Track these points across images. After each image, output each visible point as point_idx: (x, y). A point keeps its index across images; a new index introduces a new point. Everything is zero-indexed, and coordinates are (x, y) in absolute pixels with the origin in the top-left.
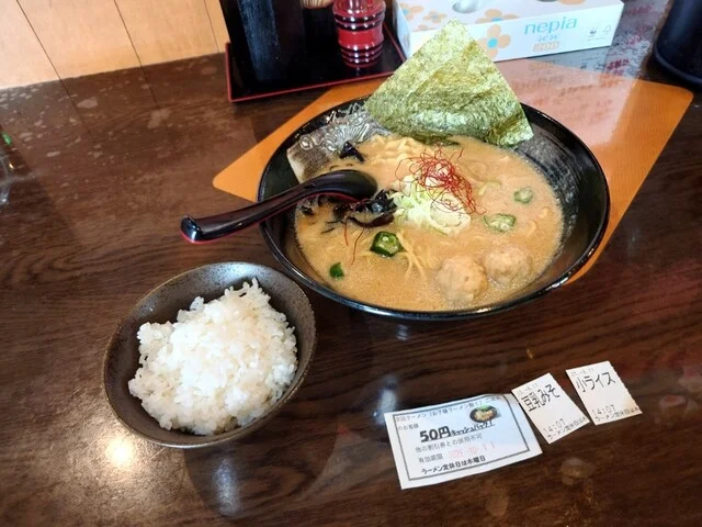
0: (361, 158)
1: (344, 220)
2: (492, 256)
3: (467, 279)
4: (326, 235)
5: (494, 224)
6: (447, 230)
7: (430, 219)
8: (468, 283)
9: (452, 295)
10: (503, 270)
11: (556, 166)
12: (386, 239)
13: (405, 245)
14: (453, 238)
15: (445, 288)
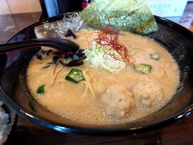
0: (75, 37)
1: (57, 63)
2: (138, 86)
3: (121, 100)
4: (44, 70)
5: (139, 69)
6: (112, 71)
7: (103, 64)
8: (121, 103)
9: (109, 111)
10: (146, 96)
11: (172, 42)
12: (75, 73)
13: (86, 77)
14: (115, 75)
15: (106, 105)
